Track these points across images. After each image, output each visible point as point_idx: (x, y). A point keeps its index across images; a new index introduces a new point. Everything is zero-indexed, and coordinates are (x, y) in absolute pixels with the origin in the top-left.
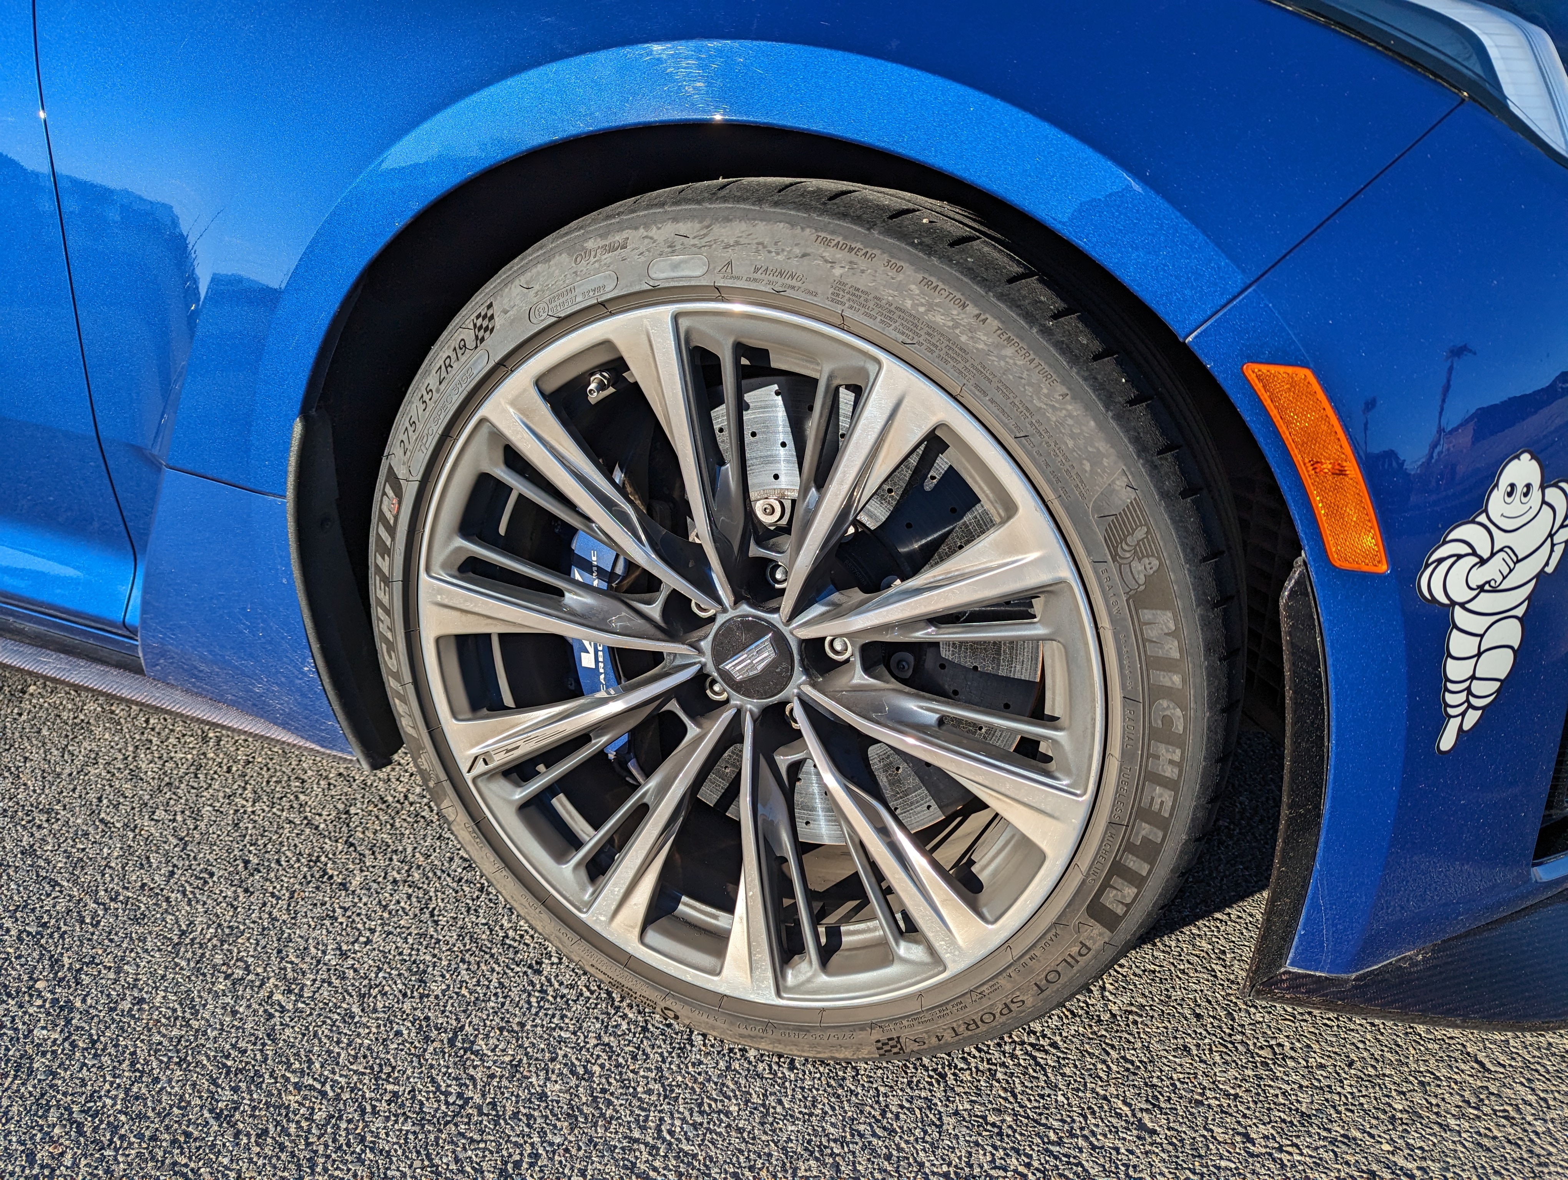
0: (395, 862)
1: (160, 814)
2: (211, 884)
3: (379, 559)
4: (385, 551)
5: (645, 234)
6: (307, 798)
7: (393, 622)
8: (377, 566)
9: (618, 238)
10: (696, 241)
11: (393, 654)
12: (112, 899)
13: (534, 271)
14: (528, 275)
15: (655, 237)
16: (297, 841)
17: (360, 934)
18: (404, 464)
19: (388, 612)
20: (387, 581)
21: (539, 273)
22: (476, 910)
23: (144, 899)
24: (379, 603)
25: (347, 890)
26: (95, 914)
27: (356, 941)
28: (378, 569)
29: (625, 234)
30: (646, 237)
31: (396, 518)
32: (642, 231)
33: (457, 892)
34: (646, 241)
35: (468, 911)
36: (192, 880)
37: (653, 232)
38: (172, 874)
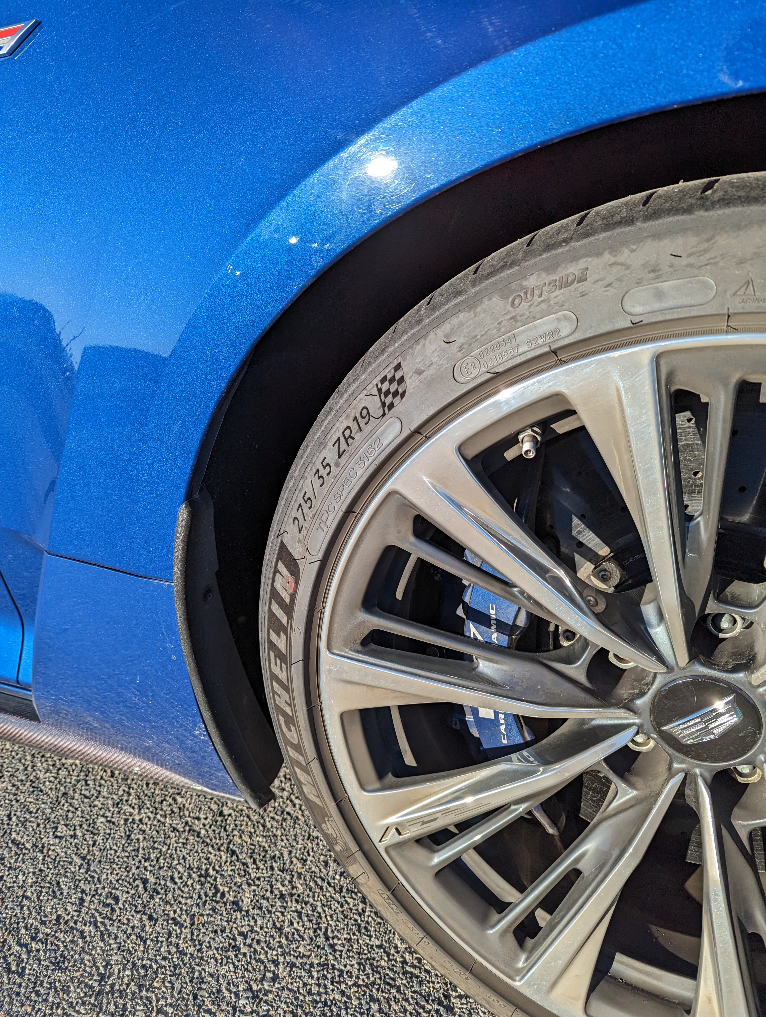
0: (276, 871)
1: (62, 830)
2: (118, 911)
3: (274, 637)
4: (280, 628)
5: (613, 260)
6: (184, 800)
7: (292, 698)
8: (270, 642)
9: (574, 269)
10: (692, 260)
11: (293, 728)
12: (33, 939)
13: (455, 321)
14: (446, 327)
15: (628, 262)
16: (184, 852)
17: (266, 969)
18: (299, 542)
19: (286, 688)
20: (283, 658)
21: (461, 324)
22: (366, 928)
23: (61, 936)
24: (274, 677)
25: (241, 910)
26: (19, 961)
27: (263, 978)
28: (272, 646)
29: (582, 264)
30: (615, 264)
31: (293, 597)
32: (607, 257)
33: (342, 906)
34: (615, 269)
35: (359, 931)
36: (100, 909)
37: (625, 255)
38: (82, 900)
